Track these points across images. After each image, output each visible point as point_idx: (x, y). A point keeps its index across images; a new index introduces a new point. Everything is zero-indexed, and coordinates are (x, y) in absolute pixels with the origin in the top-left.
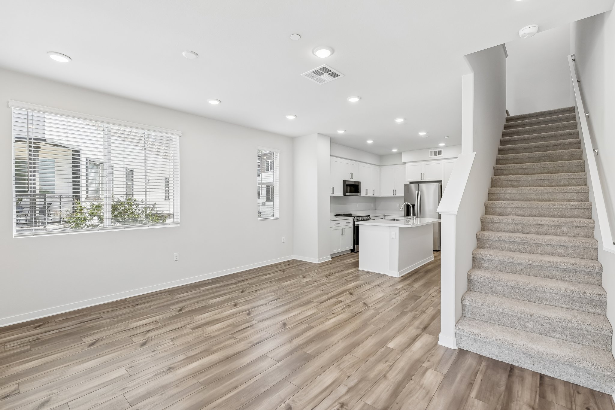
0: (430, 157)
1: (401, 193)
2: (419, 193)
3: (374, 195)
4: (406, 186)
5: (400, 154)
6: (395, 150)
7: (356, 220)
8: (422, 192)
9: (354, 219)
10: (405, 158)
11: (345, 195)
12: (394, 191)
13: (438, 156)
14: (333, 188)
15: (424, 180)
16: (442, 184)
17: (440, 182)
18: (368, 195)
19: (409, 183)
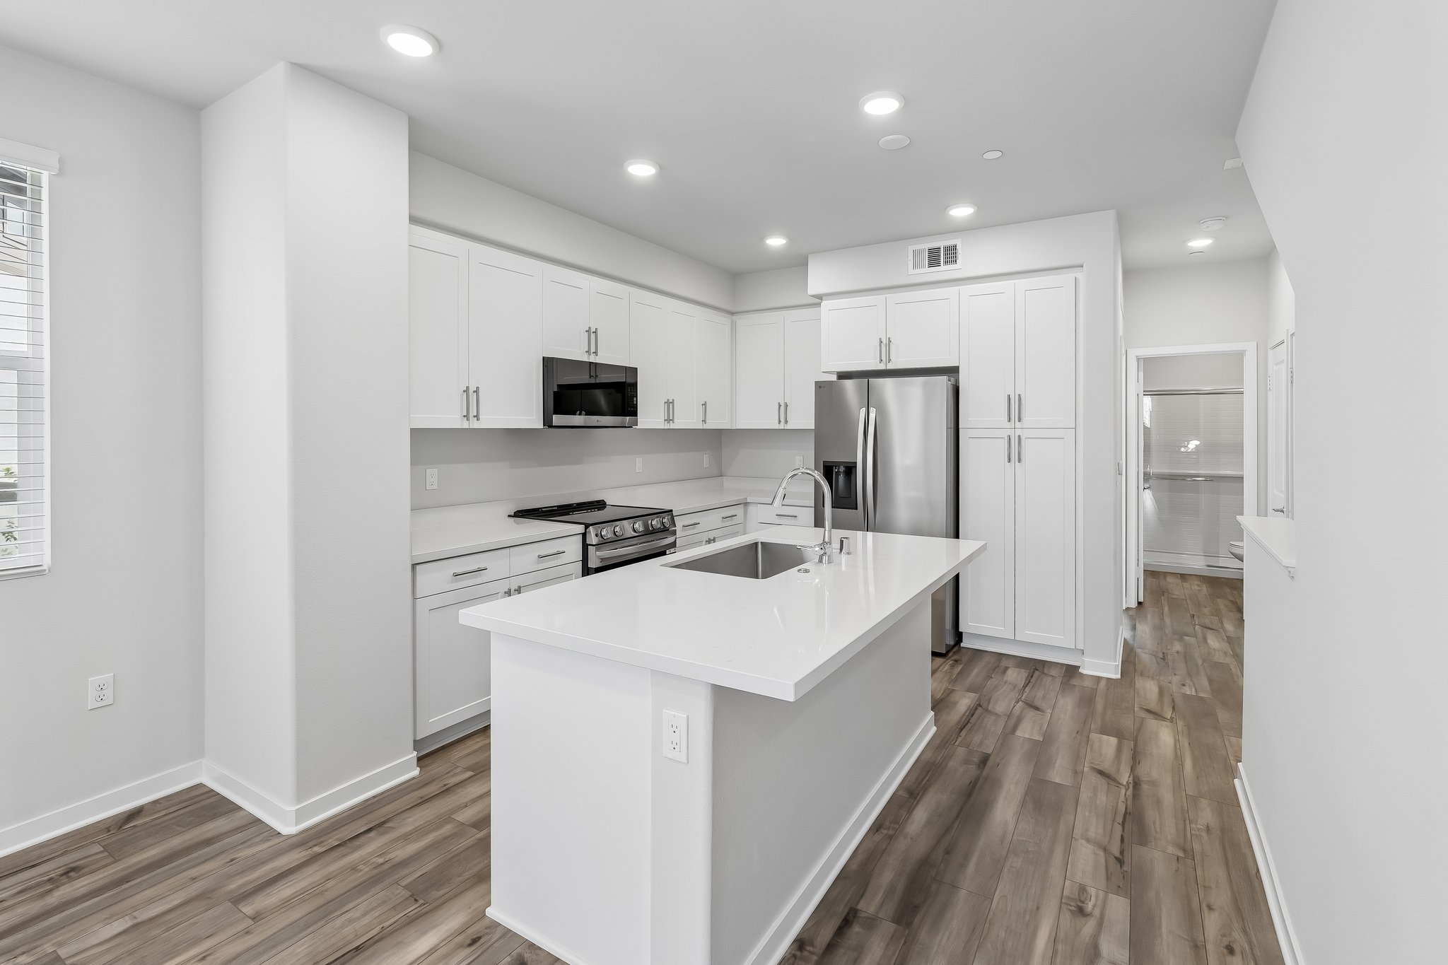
0: (911, 271)
1: (804, 417)
2: (872, 416)
3: (704, 421)
4: (820, 386)
5: (796, 264)
6: (776, 242)
7: (592, 539)
8: (882, 412)
9: (584, 535)
10: (819, 278)
11: (548, 423)
12: (784, 408)
13: (943, 267)
14: (477, 391)
15: (891, 366)
16: (957, 381)
17: (953, 371)
18: (679, 424)
19: (834, 378)
